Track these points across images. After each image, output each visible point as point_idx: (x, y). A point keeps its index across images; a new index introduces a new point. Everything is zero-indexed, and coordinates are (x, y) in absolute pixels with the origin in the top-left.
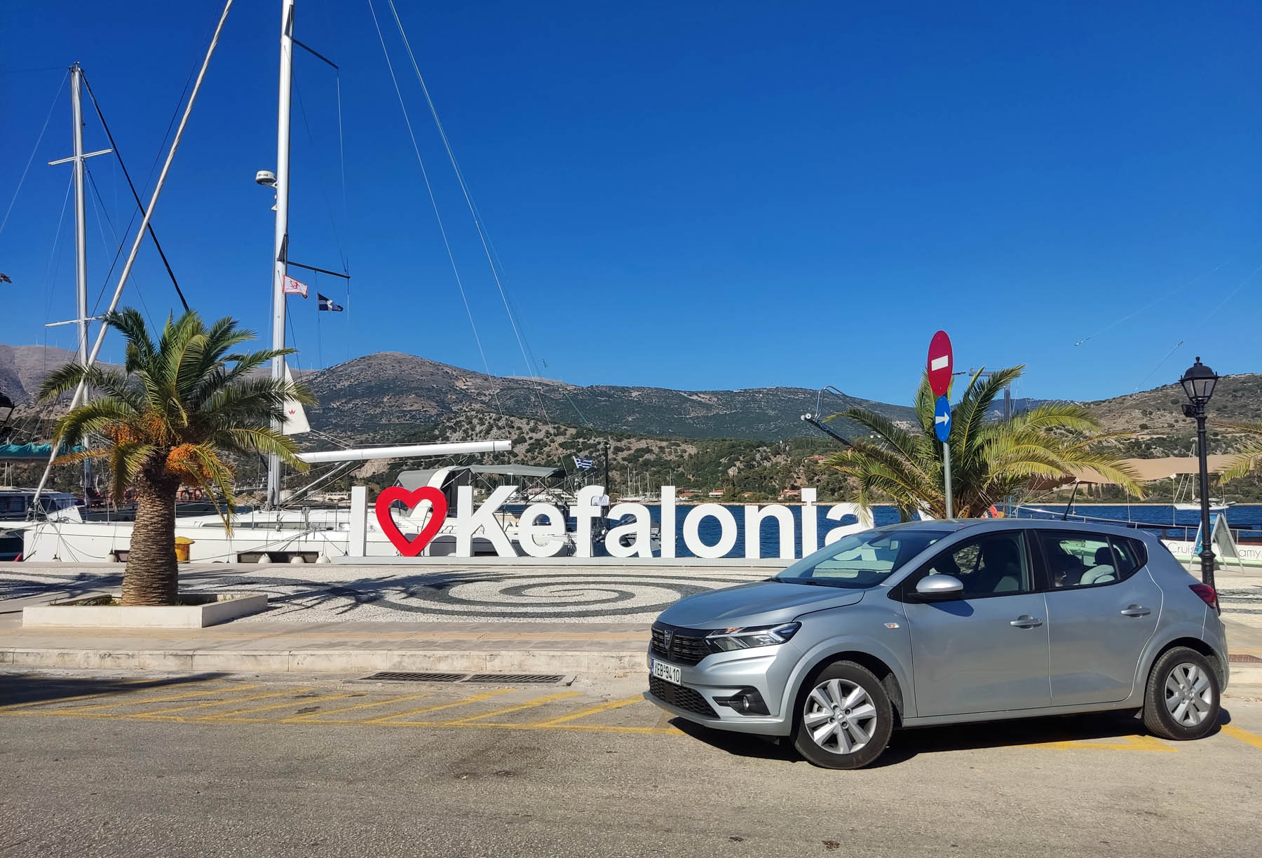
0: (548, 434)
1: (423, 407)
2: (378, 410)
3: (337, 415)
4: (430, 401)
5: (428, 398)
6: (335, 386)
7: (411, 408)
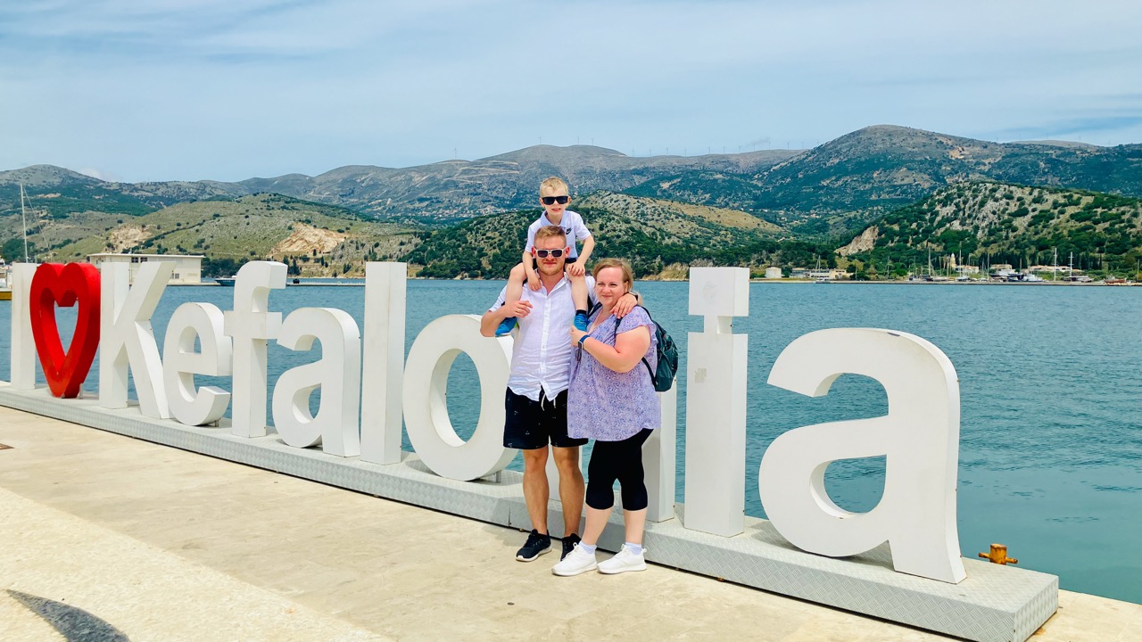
0: (1055, 205)
1: (915, 181)
2: (868, 186)
3: (826, 194)
4: (922, 175)
5: (921, 171)
6: (825, 164)
7: (903, 183)
